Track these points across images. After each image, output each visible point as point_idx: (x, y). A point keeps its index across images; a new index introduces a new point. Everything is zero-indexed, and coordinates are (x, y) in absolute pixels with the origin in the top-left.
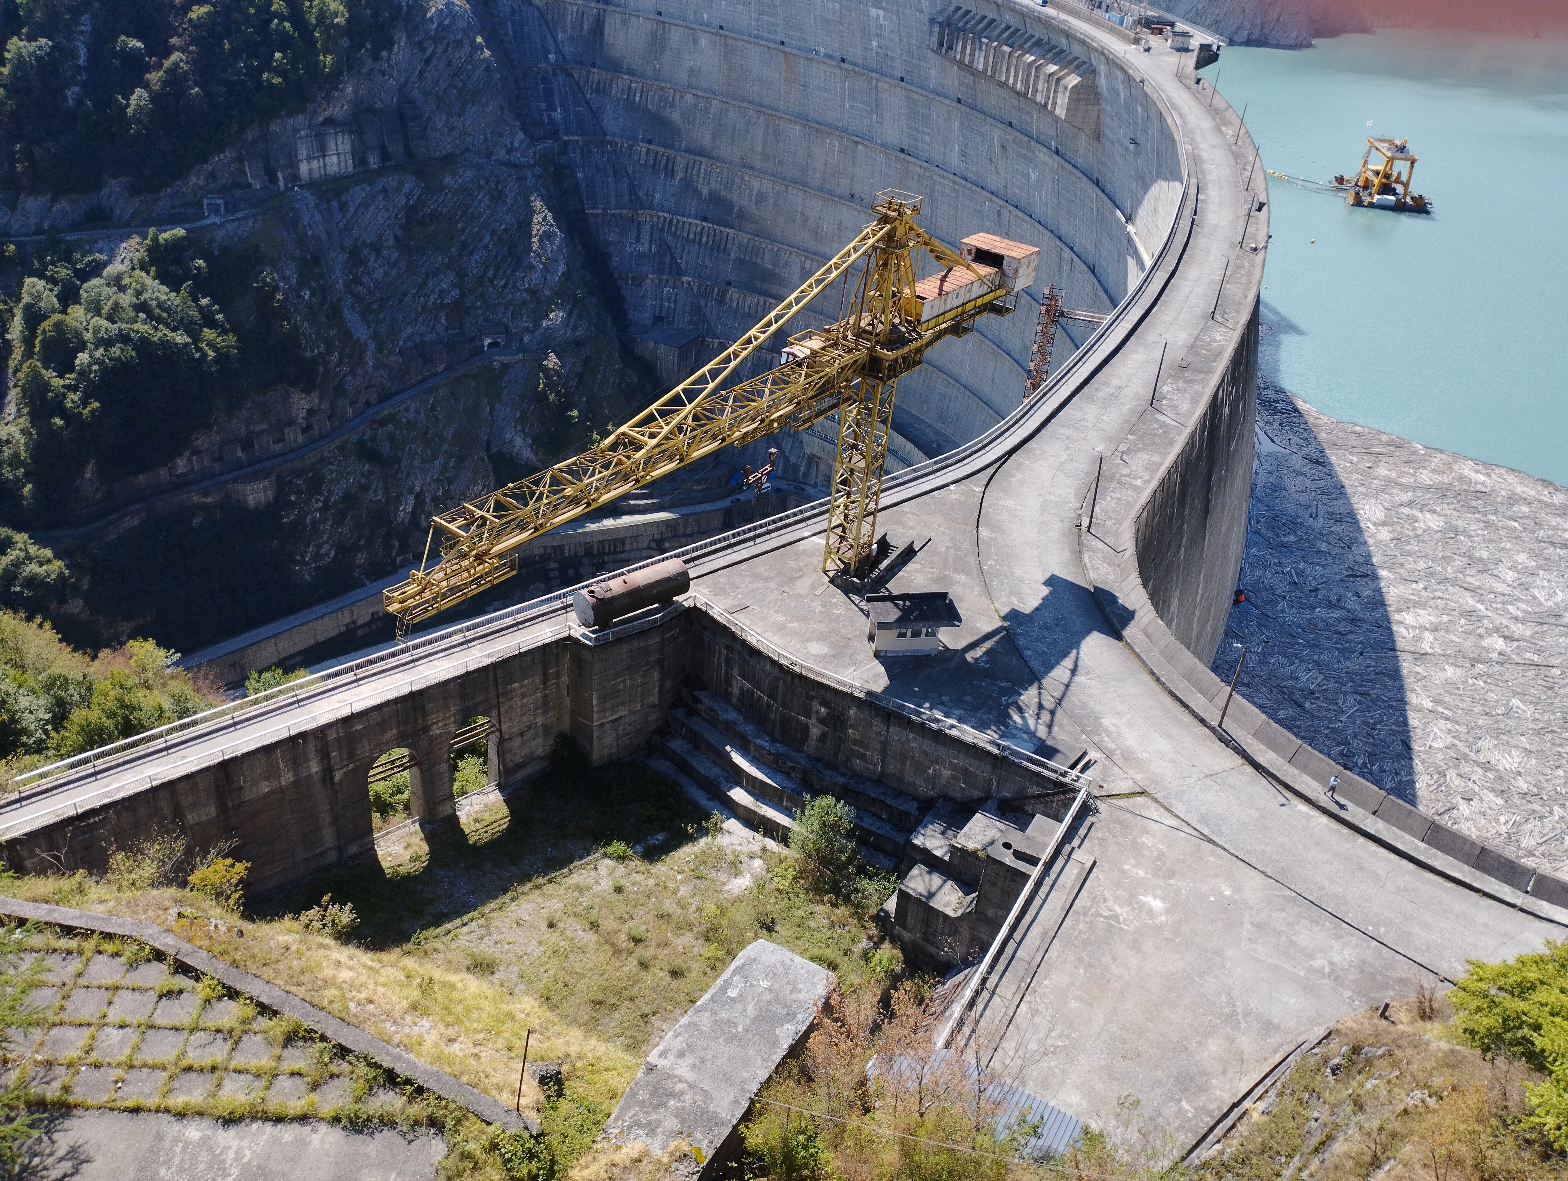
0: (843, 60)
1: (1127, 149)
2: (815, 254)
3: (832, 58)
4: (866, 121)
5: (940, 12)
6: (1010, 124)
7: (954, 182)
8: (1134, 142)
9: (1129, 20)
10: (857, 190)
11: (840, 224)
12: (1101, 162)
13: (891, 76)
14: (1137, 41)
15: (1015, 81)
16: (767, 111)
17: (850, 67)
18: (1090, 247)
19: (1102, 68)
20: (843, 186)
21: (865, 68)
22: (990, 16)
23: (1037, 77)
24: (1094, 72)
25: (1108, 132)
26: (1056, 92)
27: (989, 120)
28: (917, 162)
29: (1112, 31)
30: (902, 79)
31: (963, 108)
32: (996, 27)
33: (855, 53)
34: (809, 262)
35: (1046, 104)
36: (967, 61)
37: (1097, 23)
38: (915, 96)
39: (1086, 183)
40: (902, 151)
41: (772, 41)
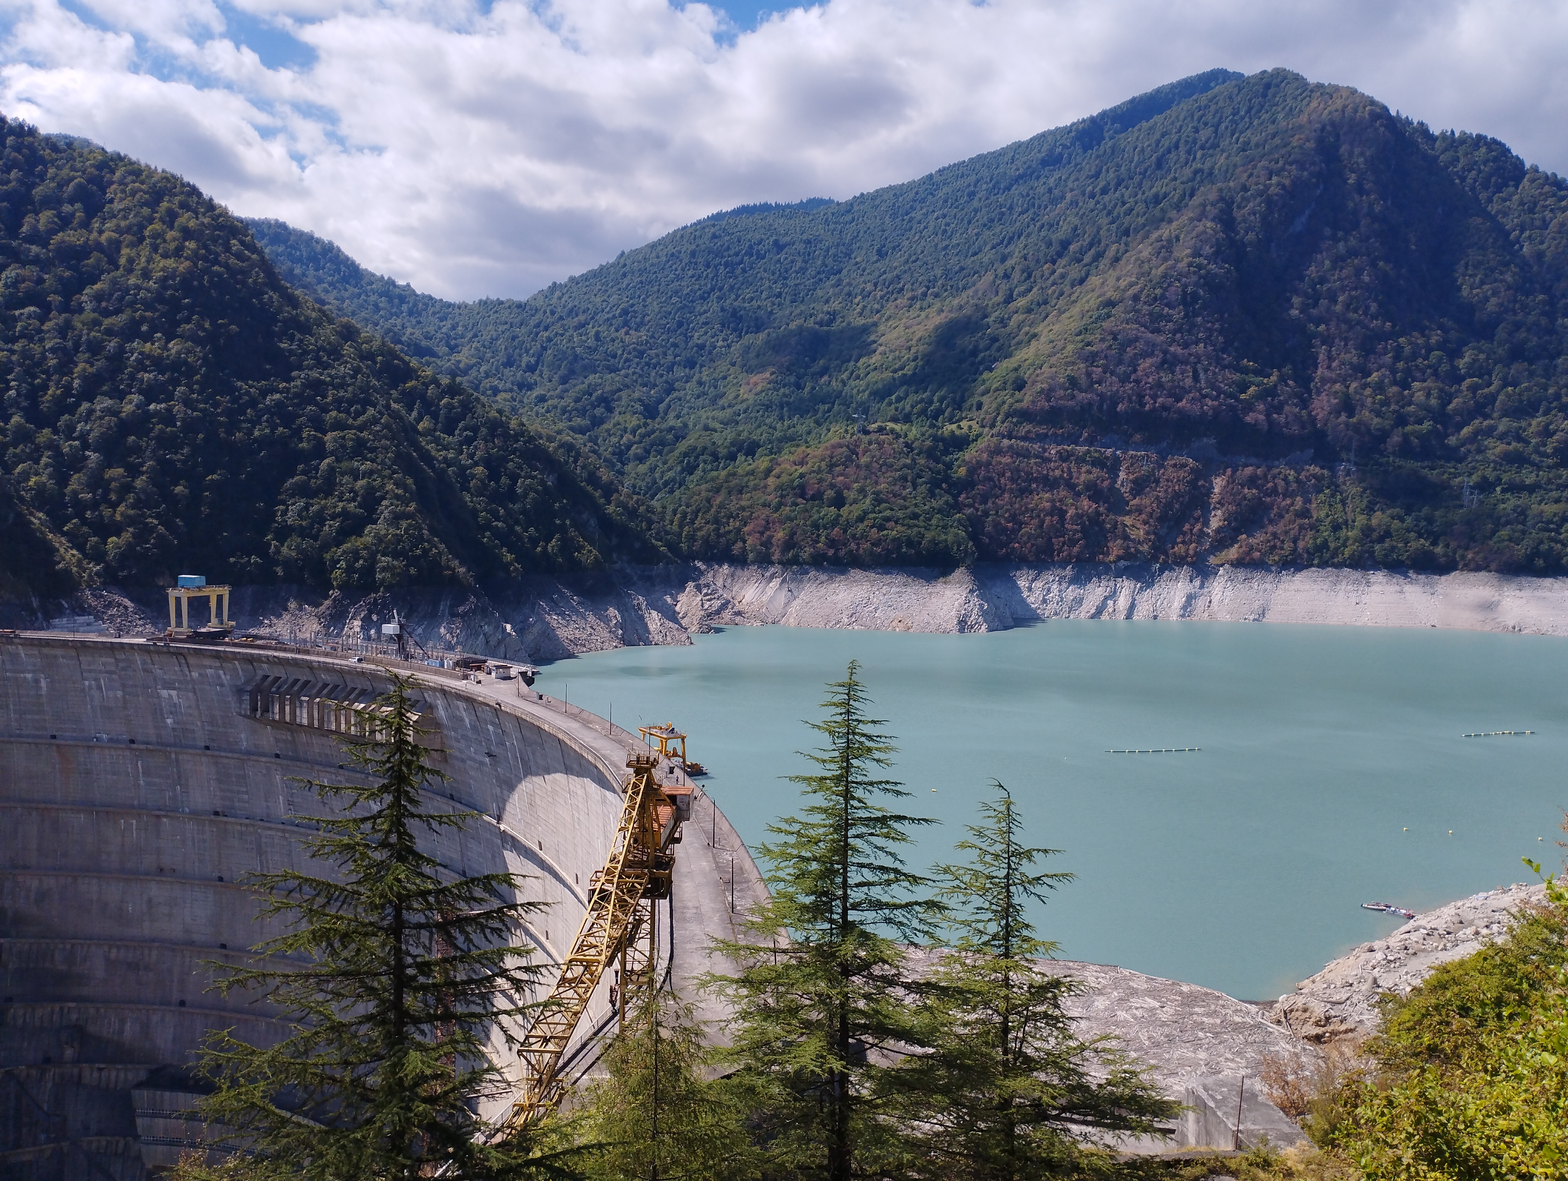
1: (482, 763)
2: (121, 940)
3: (118, 741)
4: (168, 794)
5: (247, 682)
6: (341, 767)
7: (284, 831)
8: (489, 755)
9: (449, 663)
10: (167, 861)
11: (150, 901)
12: (453, 780)
13: (195, 747)
14: (465, 677)
15: (348, 728)
16: (42, 806)
17: (143, 747)
18: (456, 856)
19: (440, 703)
20: (148, 863)
21: (162, 744)
22: (303, 678)
24: (431, 707)
25: (456, 753)
27: (316, 767)
28: (238, 820)
29: (436, 673)
30: (207, 748)
31: (285, 762)
32: (314, 687)
33: (146, 733)
34: (114, 951)
36: (288, 719)
37: (417, 669)
38: (225, 761)
39: (438, 800)
40: (216, 813)
41: (41, 737)
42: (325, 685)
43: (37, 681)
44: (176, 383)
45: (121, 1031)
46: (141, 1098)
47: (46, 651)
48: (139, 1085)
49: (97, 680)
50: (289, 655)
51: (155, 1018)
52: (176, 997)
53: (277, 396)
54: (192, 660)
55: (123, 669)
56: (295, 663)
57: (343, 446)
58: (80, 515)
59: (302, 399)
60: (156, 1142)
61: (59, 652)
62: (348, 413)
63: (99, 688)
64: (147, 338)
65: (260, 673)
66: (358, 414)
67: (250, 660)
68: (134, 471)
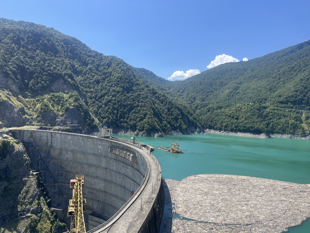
0: (94, 154)
1: (142, 165)
2: (91, 188)
3: (92, 154)
4: (99, 164)
5: (110, 146)
6: (123, 162)
7: (115, 173)
8: (143, 164)
9: (140, 145)
10: (98, 175)
11: (95, 182)
12: (138, 168)
13: (103, 156)
14: (141, 148)
15: (123, 156)
16: (81, 163)
17: (96, 155)
18: (139, 182)
19: (136, 153)
20: (95, 175)
21: (99, 155)
22: (118, 146)
23: (126, 155)
24: (135, 153)
25: (139, 163)
26: (129, 157)
27: (120, 162)
28: (109, 170)
29: (137, 147)
30: (105, 157)
31: (115, 160)
32: (119, 148)
33: (96, 153)
34: (89, 190)
35: (128, 159)
36: (115, 153)
37: (135, 146)
38: (107, 159)
39: (136, 171)
40: (105, 168)
41: (82, 152)
42: (121, 147)
43: (82, 143)
44: (117, 94)
45: (89, 204)
46: (90, 216)
47: (83, 138)
48: (90, 214)
49: (90, 143)
50: (116, 142)
51: (94, 203)
52: (98, 200)
53: (133, 97)
54: (103, 141)
55: (94, 142)
56: (117, 143)
57: (142, 105)
58: (100, 115)
59: (136, 97)
60: (91, 225)
61: (85, 138)
62: (144, 99)
63: (90, 145)
64: (114, 87)
65: (112, 144)
66: (145, 100)
67: (111, 142)
68: (109, 108)
